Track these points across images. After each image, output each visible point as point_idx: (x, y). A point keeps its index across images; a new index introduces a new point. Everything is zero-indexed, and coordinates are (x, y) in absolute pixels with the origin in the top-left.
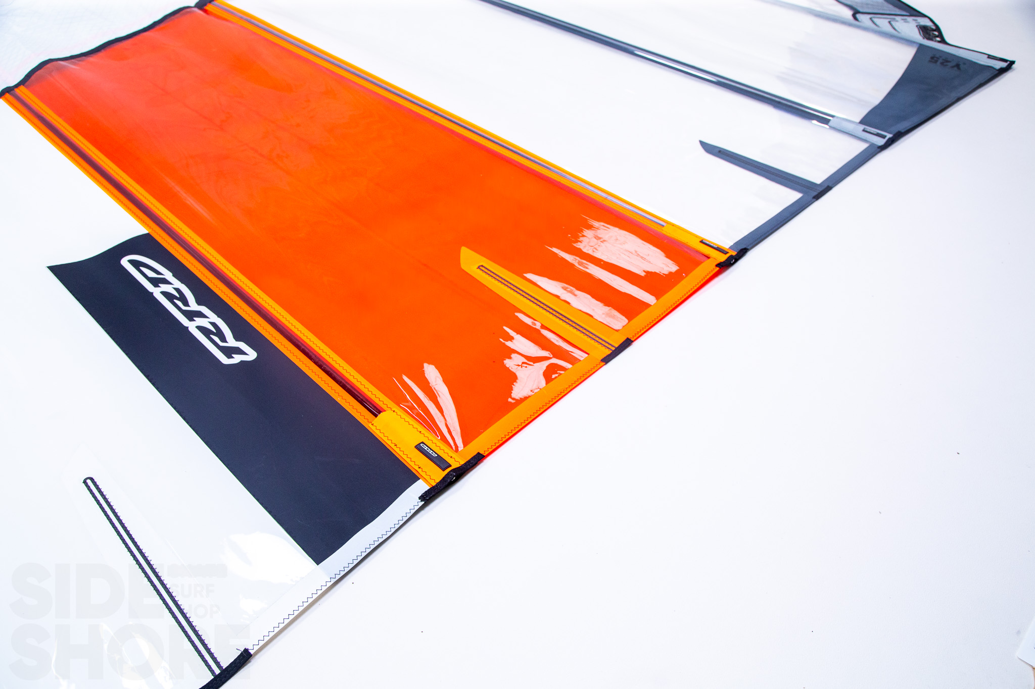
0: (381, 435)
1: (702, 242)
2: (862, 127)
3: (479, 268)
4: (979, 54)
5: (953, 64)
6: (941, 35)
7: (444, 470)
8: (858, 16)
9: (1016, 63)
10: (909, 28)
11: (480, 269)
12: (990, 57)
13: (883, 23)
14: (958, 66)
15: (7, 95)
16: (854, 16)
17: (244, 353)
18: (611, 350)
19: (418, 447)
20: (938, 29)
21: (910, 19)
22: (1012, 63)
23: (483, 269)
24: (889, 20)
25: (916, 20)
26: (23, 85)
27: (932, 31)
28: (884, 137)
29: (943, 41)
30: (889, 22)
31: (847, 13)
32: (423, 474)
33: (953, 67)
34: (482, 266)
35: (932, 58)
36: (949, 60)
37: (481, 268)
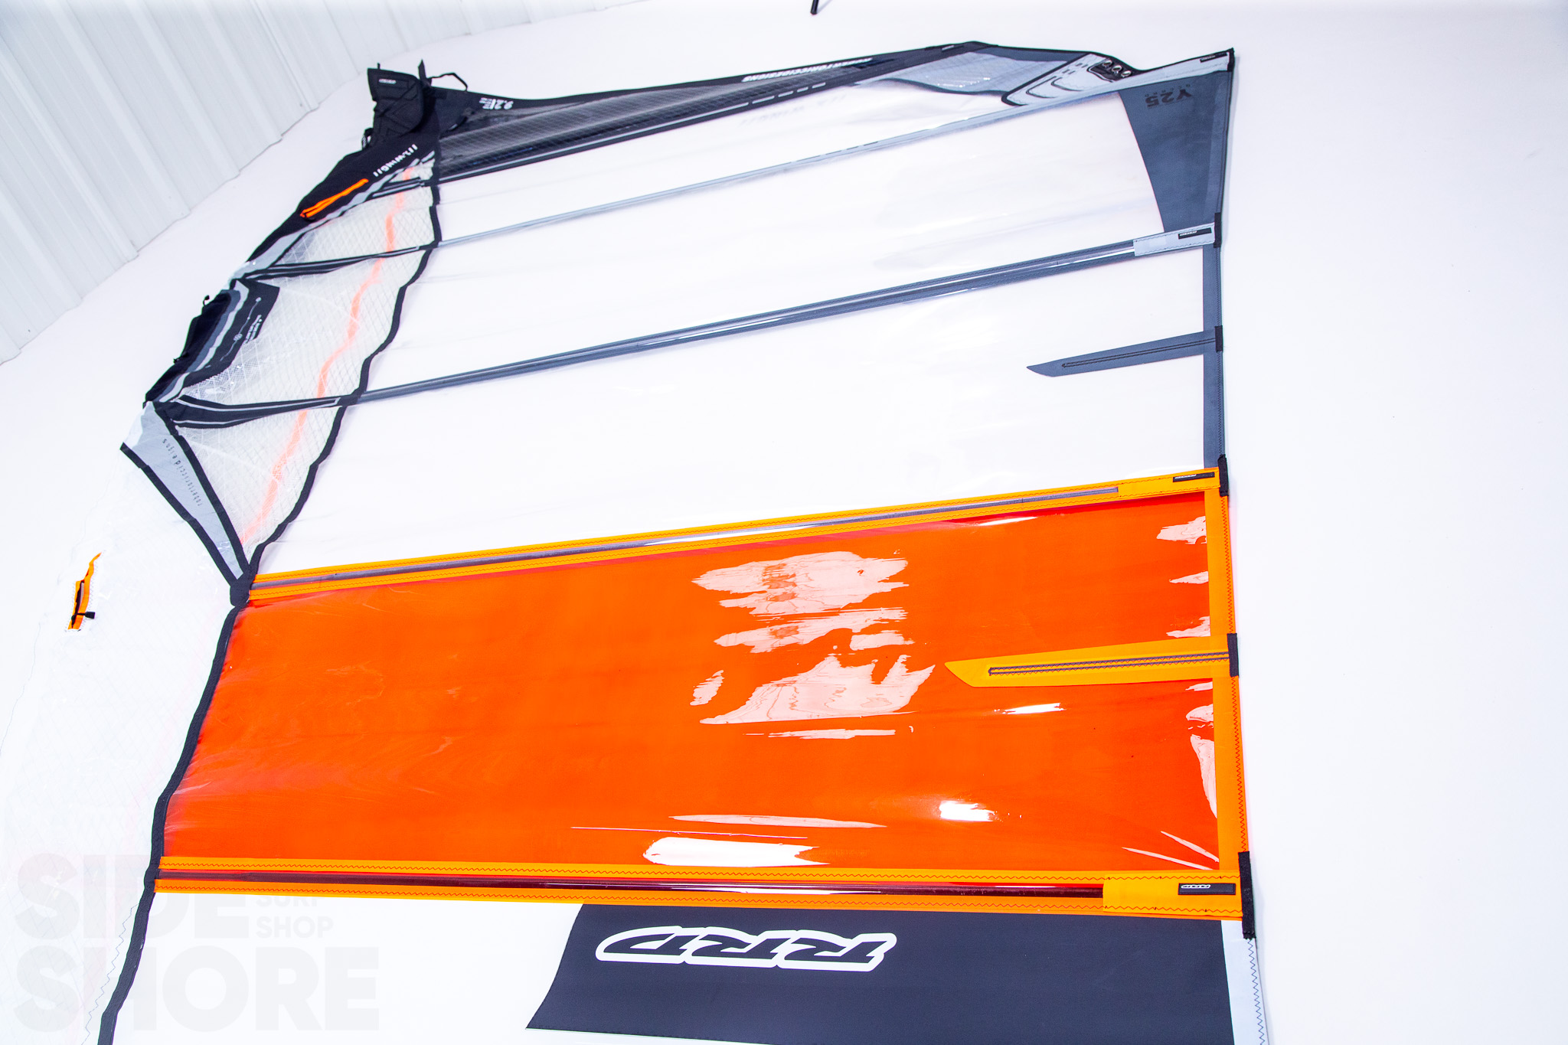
0: (1128, 910)
1: (1175, 480)
2: (1174, 235)
3: (991, 674)
4: (1187, 62)
5: (1177, 94)
6: (1126, 67)
7: (1234, 894)
8: (1009, 98)
9: (1235, 50)
10: (1080, 78)
11: (993, 673)
12: (1204, 59)
13: (1045, 89)
14: (1183, 92)
15: (159, 882)
16: (1005, 100)
17: (876, 945)
18: (1227, 658)
19: (1182, 892)
20: (1115, 61)
21: (1072, 67)
22: (1231, 51)
23: (996, 671)
24: (1051, 82)
25: (1081, 64)
26: (163, 856)
27: (1110, 68)
28: (1208, 231)
29: (1135, 72)
30: (1053, 84)
31: (996, 102)
32: (1217, 914)
33: (1180, 97)
34: (991, 669)
35: (1148, 100)
36: (1168, 91)
37: (992, 671)
